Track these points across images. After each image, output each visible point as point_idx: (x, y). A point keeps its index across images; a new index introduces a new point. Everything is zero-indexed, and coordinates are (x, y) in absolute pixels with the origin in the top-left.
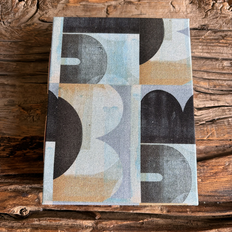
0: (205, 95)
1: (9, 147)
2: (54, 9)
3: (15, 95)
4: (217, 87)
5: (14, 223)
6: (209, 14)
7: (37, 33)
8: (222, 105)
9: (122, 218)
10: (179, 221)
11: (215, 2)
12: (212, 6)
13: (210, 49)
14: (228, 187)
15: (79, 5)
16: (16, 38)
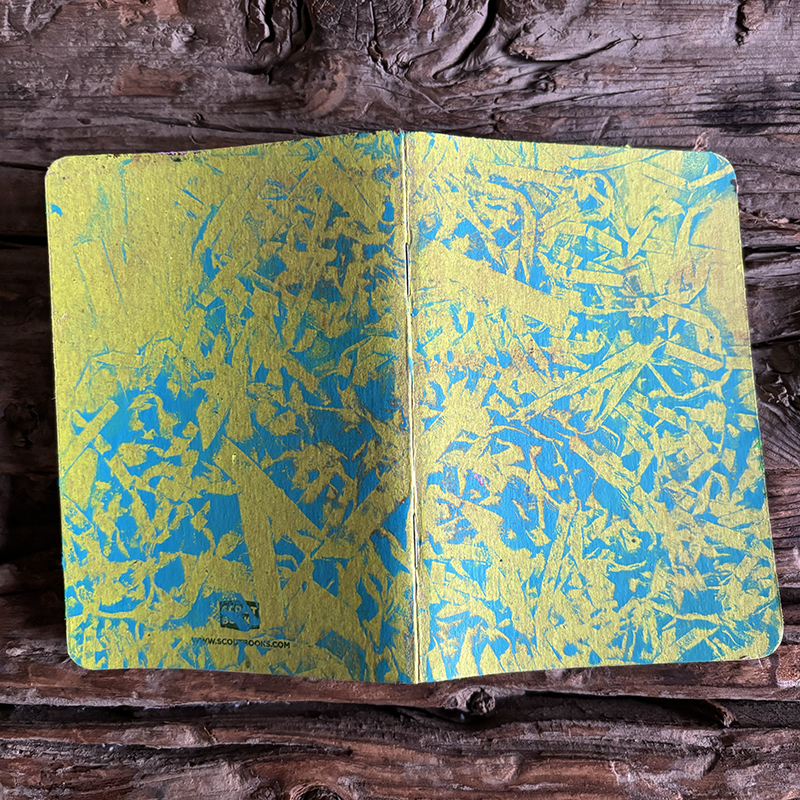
2: (553, 13)
5: (458, 739)
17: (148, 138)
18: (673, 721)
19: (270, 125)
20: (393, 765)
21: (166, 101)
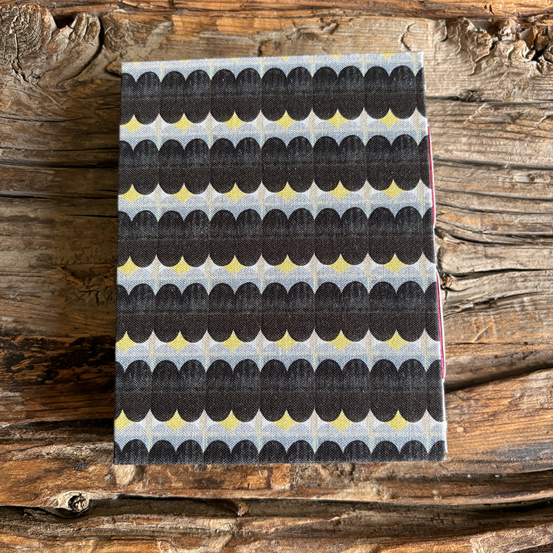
0: (474, 245)
1: (41, 360)
2: (139, 46)
3: (53, 242)
4: (499, 229)
5: (57, 529)
6: (483, 66)
7: (102, 102)
8: (509, 267)
9: (293, 511)
10: (414, 515)
11: (497, 39)
12: (491, 49)
13: (486, 144)
14: (519, 443)
15: (198, 39)
16: (53, 113)
20: (8, 548)
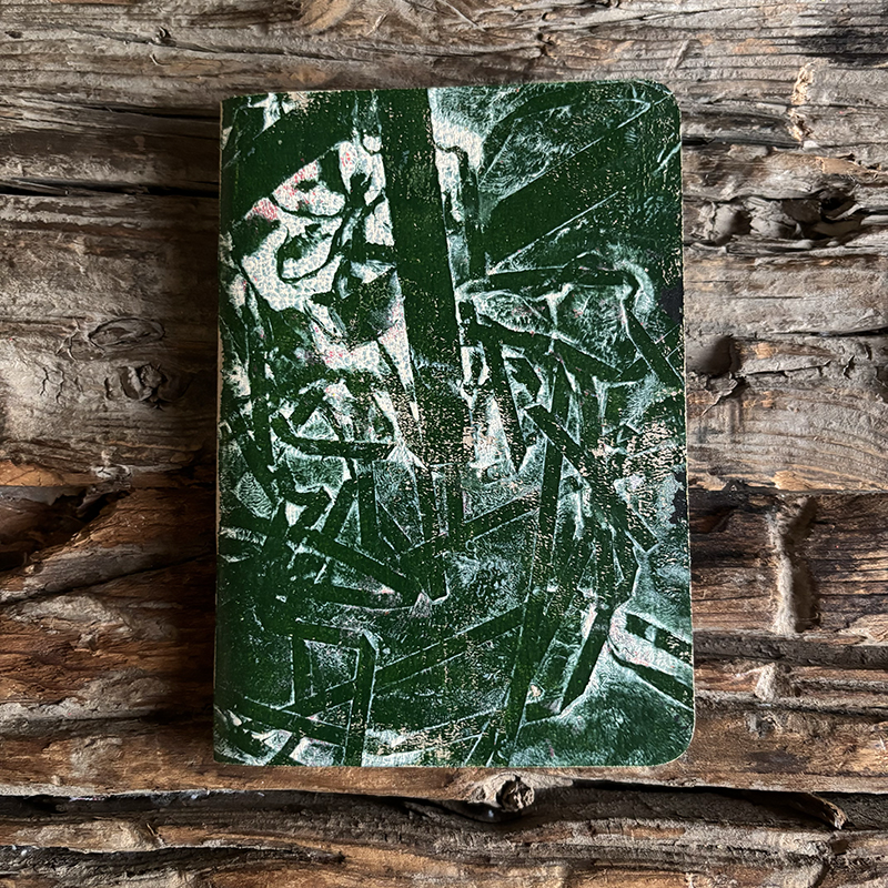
5: (486, 843)
16: (460, 38)
17: (95, 57)
18: (766, 821)
19: (254, 43)
20: (399, 878)
21: (120, 11)
